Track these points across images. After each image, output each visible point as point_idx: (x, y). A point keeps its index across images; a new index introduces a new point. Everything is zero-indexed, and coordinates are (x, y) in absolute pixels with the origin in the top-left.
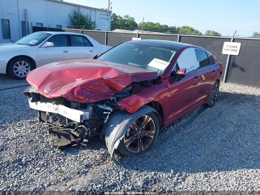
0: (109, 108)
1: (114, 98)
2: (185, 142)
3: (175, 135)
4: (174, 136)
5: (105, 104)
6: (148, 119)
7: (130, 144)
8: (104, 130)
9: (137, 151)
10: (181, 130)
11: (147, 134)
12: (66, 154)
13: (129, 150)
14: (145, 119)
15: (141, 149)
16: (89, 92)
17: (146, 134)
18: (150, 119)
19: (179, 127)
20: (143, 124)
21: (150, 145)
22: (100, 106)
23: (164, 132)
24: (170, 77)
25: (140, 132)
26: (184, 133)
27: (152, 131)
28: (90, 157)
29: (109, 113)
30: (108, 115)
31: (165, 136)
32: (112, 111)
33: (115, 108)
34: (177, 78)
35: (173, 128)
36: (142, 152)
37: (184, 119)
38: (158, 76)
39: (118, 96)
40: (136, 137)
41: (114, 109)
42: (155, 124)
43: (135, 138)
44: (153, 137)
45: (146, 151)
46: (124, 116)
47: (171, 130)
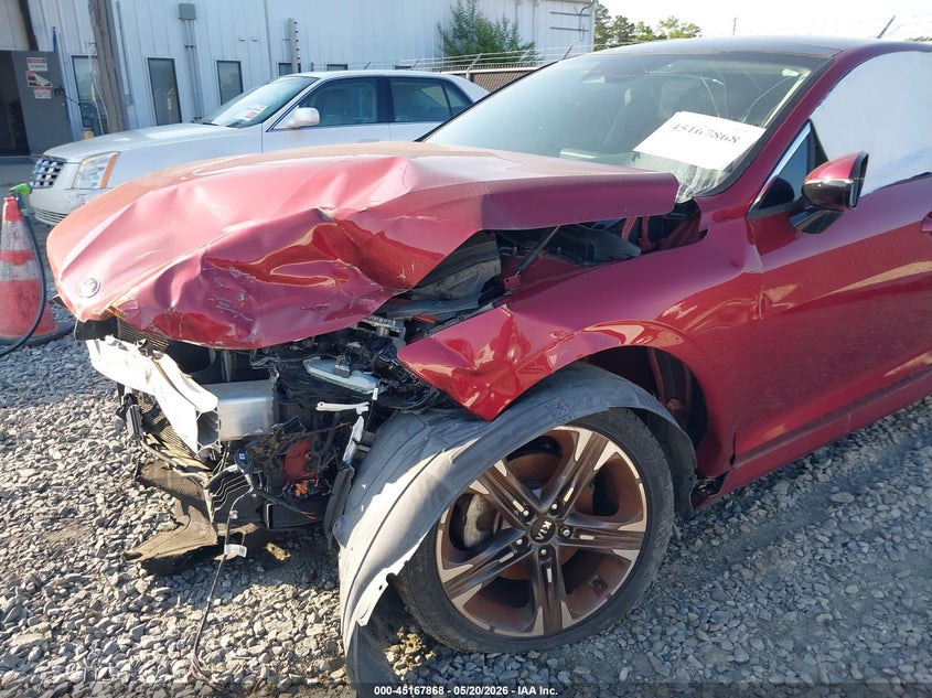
0: (361, 382)
1: (392, 325)
2: (853, 589)
3: (792, 539)
4: (786, 544)
5: (339, 358)
6: (593, 451)
7: (479, 587)
8: (339, 498)
9: (530, 629)
10: (836, 505)
11: (591, 538)
12: (170, 600)
13: (473, 620)
14: (573, 448)
15: (552, 617)
16: (249, 290)
17: (583, 537)
18: (611, 449)
19: (826, 490)
20: (564, 479)
21: (612, 600)
22: (312, 370)
23: (732, 513)
24: (763, 205)
25: (547, 525)
26: (851, 530)
27: (625, 521)
28: (271, 636)
29: (362, 408)
30: (360, 422)
31: (734, 537)
32: (375, 398)
33: (395, 384)
34: (811, 211)
35: (790, 493)
36: (556, 636)
37: (865, 441)
38: (683, 198)
39: (412, 313)
40: (524, 548)
41: (391, 388)
42: (643, 479)
43: (511, 555)
44: (631, 555)
45: (588, 629)
46: (440, 428)
47: (776, 502)
